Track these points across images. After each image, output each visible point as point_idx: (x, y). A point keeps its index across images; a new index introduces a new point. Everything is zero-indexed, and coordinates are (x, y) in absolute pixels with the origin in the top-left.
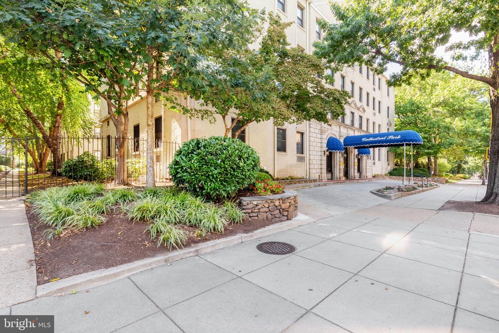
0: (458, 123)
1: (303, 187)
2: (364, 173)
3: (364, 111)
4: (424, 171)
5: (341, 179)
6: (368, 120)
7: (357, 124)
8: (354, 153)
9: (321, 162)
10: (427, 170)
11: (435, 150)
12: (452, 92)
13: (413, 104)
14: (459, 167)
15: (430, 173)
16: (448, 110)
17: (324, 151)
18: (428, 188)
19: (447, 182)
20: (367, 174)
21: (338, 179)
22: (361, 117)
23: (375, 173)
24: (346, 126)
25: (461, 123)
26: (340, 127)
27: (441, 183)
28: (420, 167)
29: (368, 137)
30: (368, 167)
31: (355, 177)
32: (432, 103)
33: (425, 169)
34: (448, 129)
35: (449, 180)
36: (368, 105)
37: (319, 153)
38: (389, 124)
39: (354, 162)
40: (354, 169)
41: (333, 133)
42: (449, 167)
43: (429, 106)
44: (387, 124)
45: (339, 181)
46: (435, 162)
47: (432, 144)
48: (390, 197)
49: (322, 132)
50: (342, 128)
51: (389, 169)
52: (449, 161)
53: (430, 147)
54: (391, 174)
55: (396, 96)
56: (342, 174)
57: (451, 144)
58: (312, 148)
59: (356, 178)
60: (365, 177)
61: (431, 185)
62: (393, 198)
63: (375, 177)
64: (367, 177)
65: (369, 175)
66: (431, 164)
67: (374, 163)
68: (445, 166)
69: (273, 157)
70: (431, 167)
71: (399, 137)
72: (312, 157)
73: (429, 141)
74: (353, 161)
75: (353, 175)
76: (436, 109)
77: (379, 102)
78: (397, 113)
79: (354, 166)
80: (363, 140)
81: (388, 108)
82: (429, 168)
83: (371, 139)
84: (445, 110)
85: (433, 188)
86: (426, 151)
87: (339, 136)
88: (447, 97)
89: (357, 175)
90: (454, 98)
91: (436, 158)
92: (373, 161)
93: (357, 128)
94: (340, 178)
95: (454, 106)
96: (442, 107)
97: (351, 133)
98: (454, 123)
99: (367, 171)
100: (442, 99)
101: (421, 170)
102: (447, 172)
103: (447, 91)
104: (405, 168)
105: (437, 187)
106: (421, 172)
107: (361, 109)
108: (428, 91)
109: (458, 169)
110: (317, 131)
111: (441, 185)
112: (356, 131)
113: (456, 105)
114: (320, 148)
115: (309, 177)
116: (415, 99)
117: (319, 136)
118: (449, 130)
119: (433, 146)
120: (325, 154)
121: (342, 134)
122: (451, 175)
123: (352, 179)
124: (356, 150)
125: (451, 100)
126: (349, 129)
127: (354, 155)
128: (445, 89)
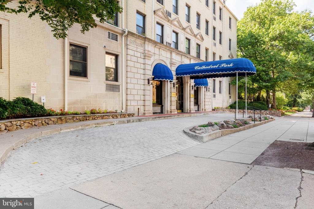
0: (292, 57)
1: (95, 124)
2: (202, 106)
3: (203, 39)
4: (263, 104)
5: (173, 113)
6: (207, 50)
7: (193, 52)
8: (190, 84)
9: (144, 93)
10: (266, 103)
11: (272, 83)
12: (286, 26)
13: (252, 36)
14: (295, 101)
15: (268, 107)
16: (284, 44)
17: (148, 80)
18: (262, 122)
19: (283, 114)
20: (206, 107)
21: (169, 113)
22: (199, 45)
23: (215, 105)
24: (180, 53)
25: (295, 57)
26: (171, 53)
27: (277, 116)
28: (260, 100)
29: (201, 65)
30: (206, 100)
31: (190, 111)
32: (270, 36)
33: (263, 102)
34: (283, 62)
35: (285, 113)
36: (207, 33)
37: (142, 82)
38: (230, 56)
39: (190, 94)
40: (190, 101)
41: (161, 58)
42: (286, 100)
43: (267, 39)
44: (229, 56)
45: (170, 115)
46: (274, 95)
47: (269, 77)
48: (202, 138)
49: (145, 56)
50: (174, 55)
51: (230, 102)
52: (287, 96)
53: (267, 80)
54: (232, 107)
55: (238, 30)
56: (174, 107)
57: (286, 77)
58: (130, 75)
59: (192, 112)
60: (204, 111)
61: (266, 119)
62: (205, 139)
63: (214, 110)
64: (205, 110)
65: (208, 108)
66: (269, 98)
67: (214, 96)
68: (283, 100)
69: (62, 83)
70: (269, 100)
71: (231, 65)
72: (130, 86)
73: (267, 75)
74: (189, 92)
75: (188, 108)
76: (273, 42)
77: (221, 33)
78: (240, 47)
79: (190, 98)
80: (196, 68)
81: (230, 40)
82: (267, 101)
83: (204, 67)
84: (281, 44)
85: (268, 122)
86: (264, 84)
87: (171, 64)
88: (282, 31)
89: (193, 108)
90: (289, 31)
91: (274, 91)
92: (213, 93)
93: (193, 57)
94: (171, 112)
95: (289, 40)
96: (278, 41)
97: (186, 61)
98: (289, 56)
99: (206, 103)
100: (278, 32)
101: (260, 103)
102: (285, 105)
103: (283, 24)
104: (246, 101)
105: (273, 120)
106: (260, 105)
107: (198, 36)
108: (267, 26)
109: (293, 103)
110: (139, 55)
111: (276, 118)
112: (191, 59)
113: (290, 40)
114: (142, 76)
115: (126, 110)
116: (254, 31)
117: (141, 61)
118: (284, 64)
119: (270, 79)
120: (149, 83)
121: (174, 61)
122: (288, 108)
123: (187, 113)
124: (193, 81)
125: (286, 34)
126: (183, 57)
127: (190, 86)
128: (281, 23)
